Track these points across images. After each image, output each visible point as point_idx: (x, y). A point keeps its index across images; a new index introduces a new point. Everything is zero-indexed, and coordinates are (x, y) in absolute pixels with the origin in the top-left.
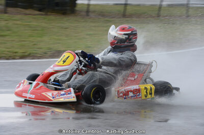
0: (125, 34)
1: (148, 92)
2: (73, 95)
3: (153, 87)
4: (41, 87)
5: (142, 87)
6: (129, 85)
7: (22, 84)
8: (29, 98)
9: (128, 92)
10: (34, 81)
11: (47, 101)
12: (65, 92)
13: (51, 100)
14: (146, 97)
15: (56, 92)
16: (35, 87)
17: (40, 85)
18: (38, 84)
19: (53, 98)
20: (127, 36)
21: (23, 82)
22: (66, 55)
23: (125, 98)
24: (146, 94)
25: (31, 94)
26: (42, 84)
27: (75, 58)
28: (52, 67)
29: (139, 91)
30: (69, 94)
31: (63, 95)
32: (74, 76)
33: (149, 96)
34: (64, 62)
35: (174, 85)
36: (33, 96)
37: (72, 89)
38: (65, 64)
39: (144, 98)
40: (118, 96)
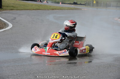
0: (73, 24)
5: (86, 47)
9: (83, 50)
10: (46, 47)
12: (64, 51)
13: (59, 55)
17: (50, 49)
20: (74, 25)
22: (55, 34)
24: (87, 50)
25: (48, 52)
27: (60, 36)
29: (85, 49)
34: (56, 37)
36: (49, 54)
38: (57, 38)
39: (87, 52)
40: (80, 52)
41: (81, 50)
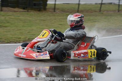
1: (93, 54)
2: (48, 55)
3: (96, 51)
4: (30, 50)
5: (89, 51)
6: (81, 50)
7: (18, 49)
8: (22, 57)
9: (81, 53)
10: (25, 47)
11: (33, 59)
12: (43, 53)
13: (35, 58)
14: (91, 57)
15: (38, 54)
16: (26, 50)
17: (29, 49)
18: (28, 49)
19: (36, 57)
20: (80, 19)
21: (19, 47)
22: (44, 31)
23: (79, 58)
24: (91, 55)
25: (24, 54)
26: (30, 49)
27: (49, 33)
28: (36, 39)
29: (87, 53)
30: (46, 55)
31: (42, 55)
32: (49, 44)
33: (93, 56)
35: (108, 50)
36: (25, 56)
37: (47, 52)
38: (43, 37)
39: (90, 57)
40: (75, 56)
41: (77, 54)
